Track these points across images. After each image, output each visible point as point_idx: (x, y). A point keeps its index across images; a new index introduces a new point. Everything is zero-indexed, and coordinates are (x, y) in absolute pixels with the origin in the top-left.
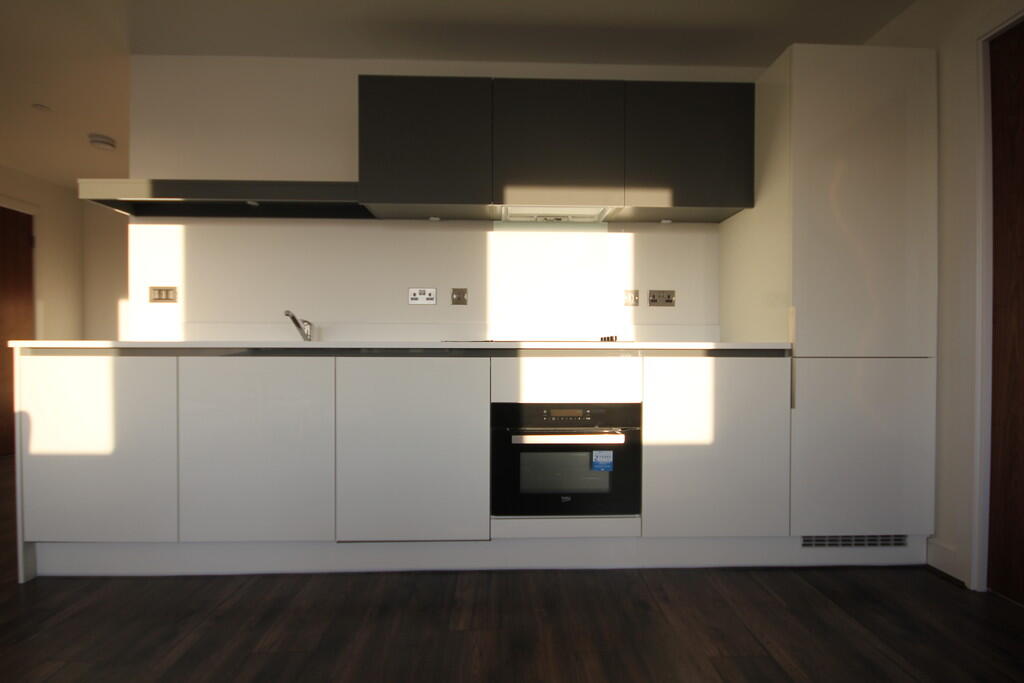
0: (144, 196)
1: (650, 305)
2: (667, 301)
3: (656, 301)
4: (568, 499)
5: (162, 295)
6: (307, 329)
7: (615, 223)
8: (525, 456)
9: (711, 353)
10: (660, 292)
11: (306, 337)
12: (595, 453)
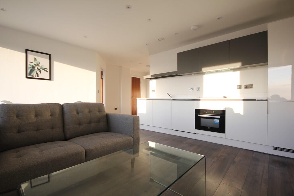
0: (150, 77)
1: (245, 88)
2: (250, 87)
3: (247, 87)
4: (209, 128)
5: (153, 91)
6: (171, 96)
7: (235, 70)
8: (202, 119)
9: (244, 100)
10: (248, 85)
11: (171, 97)
12: (215, 120)
